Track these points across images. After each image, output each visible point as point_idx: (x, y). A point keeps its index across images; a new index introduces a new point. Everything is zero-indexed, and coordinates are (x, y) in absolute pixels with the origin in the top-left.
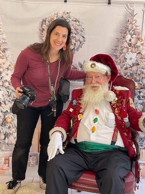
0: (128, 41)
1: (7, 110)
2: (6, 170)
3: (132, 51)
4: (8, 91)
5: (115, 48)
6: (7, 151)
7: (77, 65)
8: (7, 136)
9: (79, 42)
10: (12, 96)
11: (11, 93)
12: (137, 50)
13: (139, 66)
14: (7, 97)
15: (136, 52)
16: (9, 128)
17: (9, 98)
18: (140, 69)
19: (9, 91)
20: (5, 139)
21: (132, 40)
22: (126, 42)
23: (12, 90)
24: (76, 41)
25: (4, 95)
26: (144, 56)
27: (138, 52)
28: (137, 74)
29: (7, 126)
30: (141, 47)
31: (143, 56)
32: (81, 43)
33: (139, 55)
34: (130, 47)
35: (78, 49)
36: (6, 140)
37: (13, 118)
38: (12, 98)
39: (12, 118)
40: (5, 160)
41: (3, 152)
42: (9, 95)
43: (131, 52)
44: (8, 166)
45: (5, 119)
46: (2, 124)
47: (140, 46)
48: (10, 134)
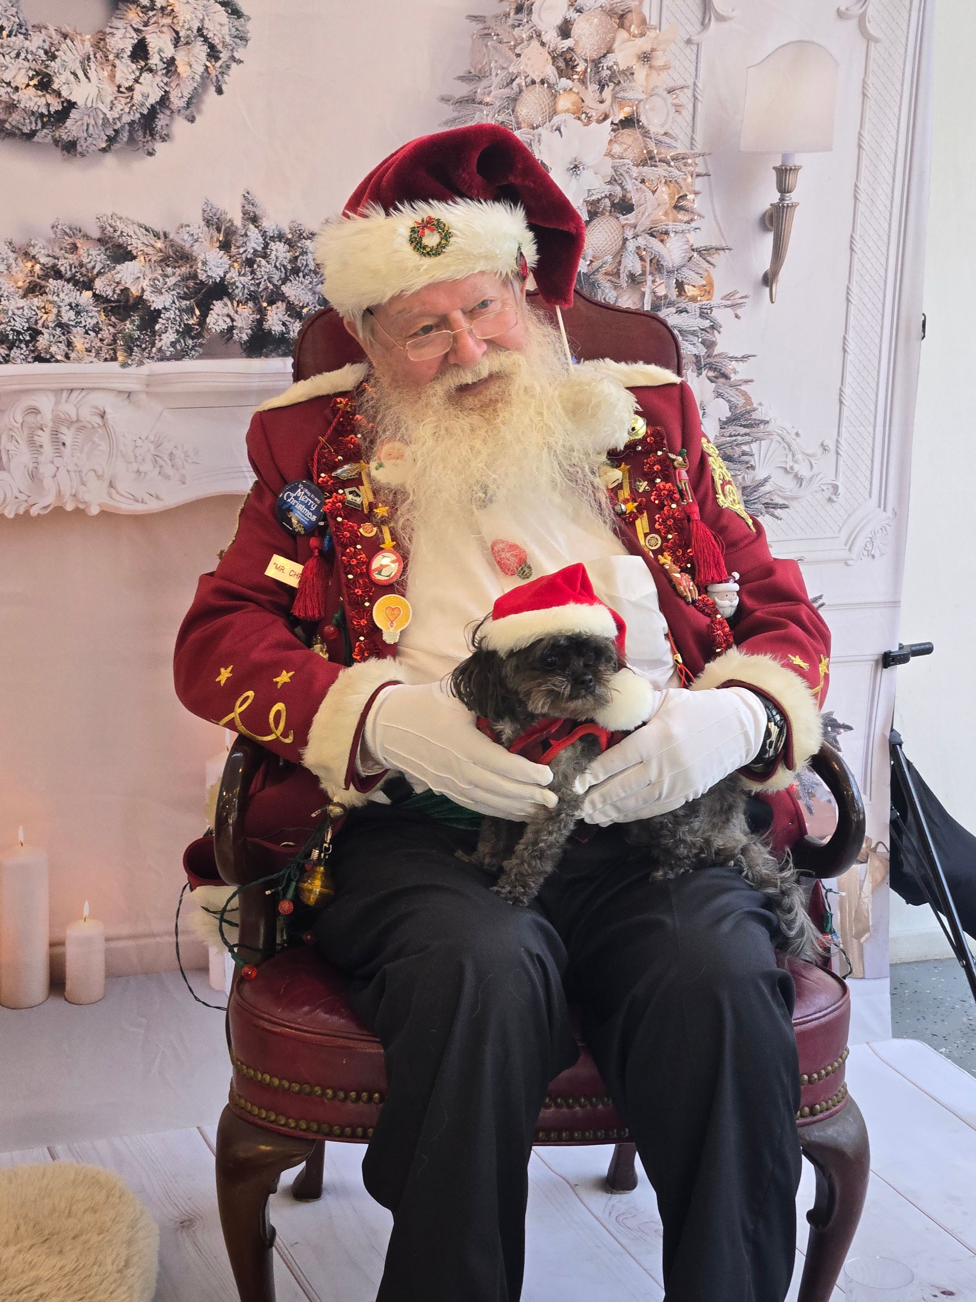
0: (551, 36)
3: (580, 113)
5: (463, 90)
7: (193, 230)
9: (200, 50)
12: (614, 97)
13: (631, 218)
15: (606, 117)
18: (641, 241)
21: (576, 30)
22: (535, 43)
24: (177, 41)
26: (658, 143)
27: (622, 116)
28: (617, 274)
30: (641, 72)
31: (652, 146)
32: (213, 53)
33: (627, 135)
34: (564, 82)
35: (193, 102)
43: (570, 117)
47: (629, 73)
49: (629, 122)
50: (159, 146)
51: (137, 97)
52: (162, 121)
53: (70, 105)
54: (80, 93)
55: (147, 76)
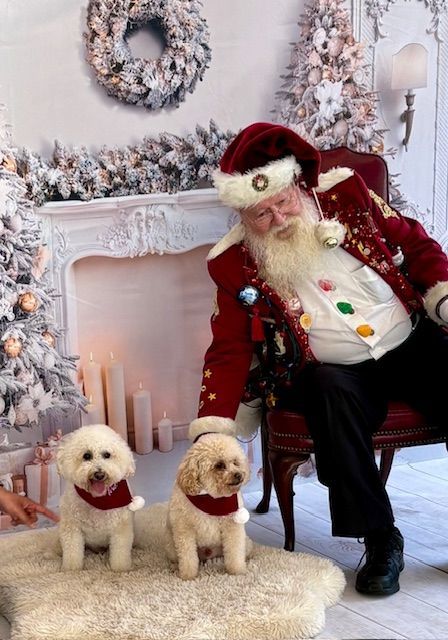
1: (6, 313)
3: (331, 78)
6: (16, 449)
8: (13, 399)
10: (16, 265)
11: (12, 255)
12: (344, 71)
13: (351, 120)
15: (340, 79)
16: (17, 372)
17: (9, 272)
19: (7, 251)
23: (15, 247)
26: (360, 88)
27: (346, 78)
29: (9, 368)
31: (358, 90)
33: (349, 87)
35: (192, 84)
36: (12, 416)
37: (24, 337)
38: (16, 273)
39: (21, 339)
40: (14, 479)
42: (7, 262)
43: (328, 81)
48: (22, 392)
49: (349, 81)
50: (180, 104)
51: (173, 84)
52: (181, 94)
53: (150, 89)
54: (153, 84)
55: (175, 76)
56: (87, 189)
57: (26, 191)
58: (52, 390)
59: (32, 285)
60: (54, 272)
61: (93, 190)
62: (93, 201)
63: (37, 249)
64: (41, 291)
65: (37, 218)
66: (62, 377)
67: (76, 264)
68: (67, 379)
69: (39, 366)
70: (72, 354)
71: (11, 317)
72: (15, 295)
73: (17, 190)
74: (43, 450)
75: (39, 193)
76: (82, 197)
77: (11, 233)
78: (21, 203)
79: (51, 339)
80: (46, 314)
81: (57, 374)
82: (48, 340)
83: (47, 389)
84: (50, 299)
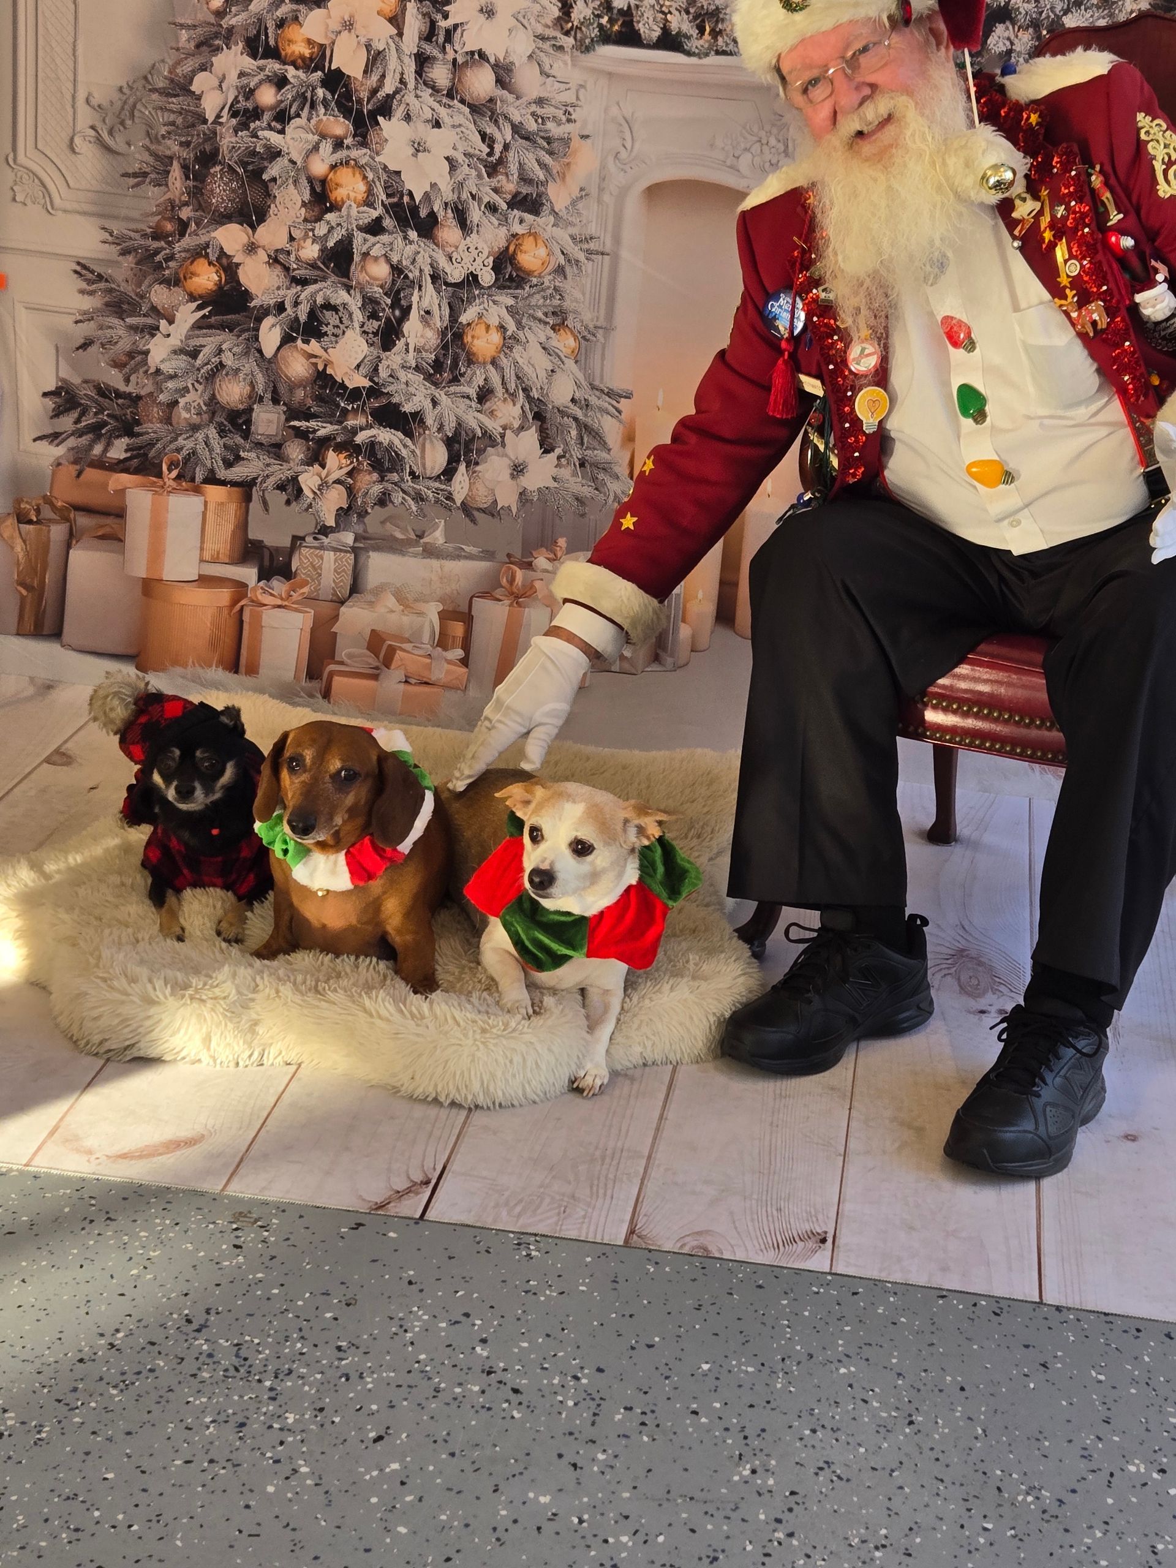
1: (476, 268)
2: (446, 687)
4: (490, 129)
6: (458, 557)
8: (468, 451)
10: (513, 168)
11: (506, 147)
14: (480, 176)
16: (484, 395)
17: (494, 182)
19: (497, 135)
20: (449, 473)
23: (516, 129)
25: (461, 158)
29: (469, 382)
36: (460, 485)
37: (511, 327)
38: (510, 186)
39: (502, 328)
40: (444, 616)
41: (435, 563)
42: (493, 159)
44: (465, 662)
45: (459, 336)
46: (438, 365)
48: (489, 440)
56: (701, 30)
57: (556, 13)
58: (558, 451)
59: (544, 221)
60: (599, 201)
61: (715, 34)
62: (713, 60)
63: (566, 141)
64: (563, 236)
65: (575, 76)
66: (584, 428)
67: (655, 192)
68: (597, 436)
69: (535, 394)
70: (617, 385)
71: (487, 277)
72: (503, 232)
73: (538, 7)
74: (520, 574)
75: (586, 22)
76: (688, 45)
77: (511, 98)
78: (543, 38)
79: (571, 342)
80: (567, 286)
81: (576, 419)
82: (565, 342)
83: (547, 448)
84: (581, 257)
